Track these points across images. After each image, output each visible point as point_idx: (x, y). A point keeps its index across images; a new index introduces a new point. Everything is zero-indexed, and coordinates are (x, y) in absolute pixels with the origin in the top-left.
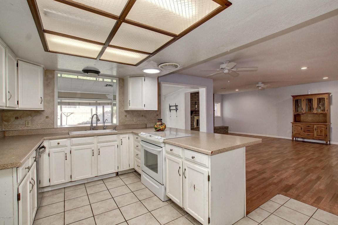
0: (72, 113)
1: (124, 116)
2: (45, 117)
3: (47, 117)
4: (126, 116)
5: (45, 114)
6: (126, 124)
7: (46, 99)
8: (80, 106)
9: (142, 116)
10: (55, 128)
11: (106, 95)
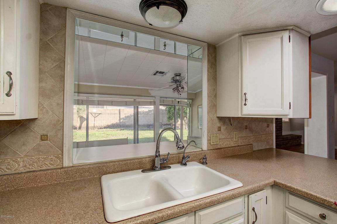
0: (100, 114)
1: (217, 130)
2: (39, 137)
3: (44, 138)
4: (219, 129)
5: (38, 130)
6: (219, 147)
7: (43, 84)
8: (107, 106)
9: (246, 127)
10: (64, 166)
11: (149, 90)
